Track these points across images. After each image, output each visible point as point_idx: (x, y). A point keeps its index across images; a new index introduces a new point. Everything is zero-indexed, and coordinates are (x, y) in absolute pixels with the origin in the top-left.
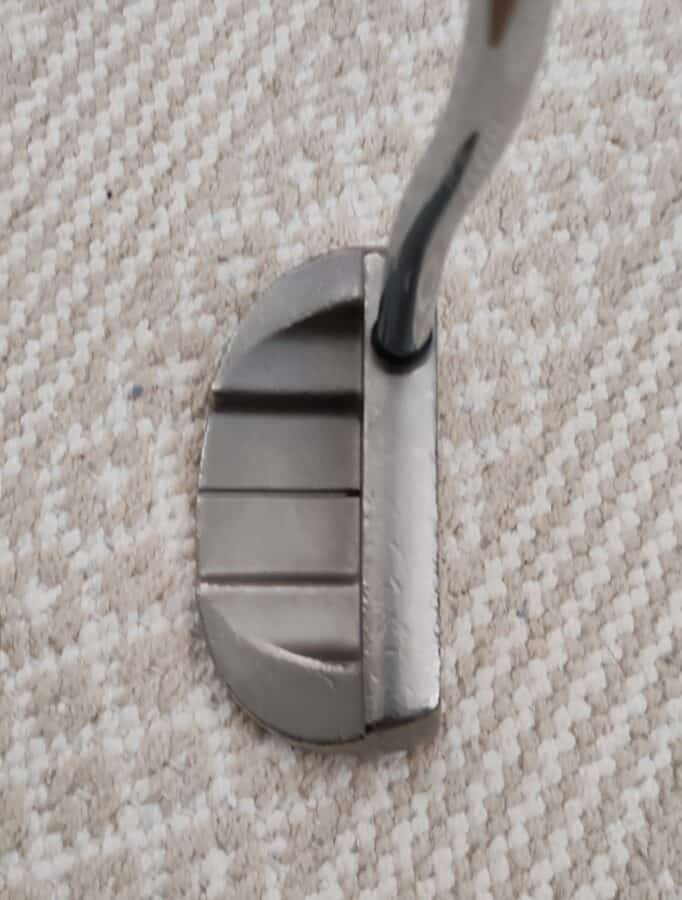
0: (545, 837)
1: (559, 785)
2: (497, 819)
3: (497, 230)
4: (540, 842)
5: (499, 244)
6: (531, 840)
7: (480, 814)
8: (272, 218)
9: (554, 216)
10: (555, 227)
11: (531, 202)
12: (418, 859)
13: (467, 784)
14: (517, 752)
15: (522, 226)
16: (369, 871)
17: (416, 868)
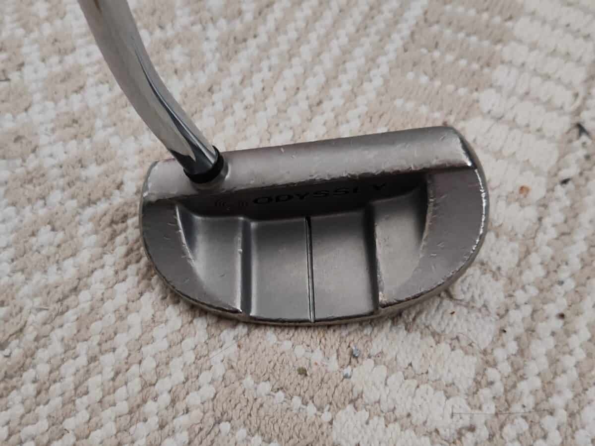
0: (167, 364)
1: (180, 330)
2: (133, 354)
3: (157, 27)
4: (163, 367)
5: (158, 33)
6: (157, 366)
7: (123, 352)
8: (20, 32)
9: (192, 18)
10: (193, 24)
11: (179, 13)
12: (77, 383)
13: (115, 334)
14: (152, 312)
15: (173, 25)
16: (43, 394)
17: (76, 389)
